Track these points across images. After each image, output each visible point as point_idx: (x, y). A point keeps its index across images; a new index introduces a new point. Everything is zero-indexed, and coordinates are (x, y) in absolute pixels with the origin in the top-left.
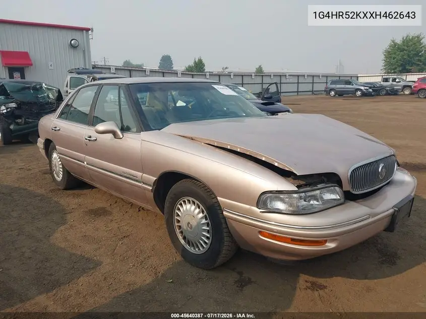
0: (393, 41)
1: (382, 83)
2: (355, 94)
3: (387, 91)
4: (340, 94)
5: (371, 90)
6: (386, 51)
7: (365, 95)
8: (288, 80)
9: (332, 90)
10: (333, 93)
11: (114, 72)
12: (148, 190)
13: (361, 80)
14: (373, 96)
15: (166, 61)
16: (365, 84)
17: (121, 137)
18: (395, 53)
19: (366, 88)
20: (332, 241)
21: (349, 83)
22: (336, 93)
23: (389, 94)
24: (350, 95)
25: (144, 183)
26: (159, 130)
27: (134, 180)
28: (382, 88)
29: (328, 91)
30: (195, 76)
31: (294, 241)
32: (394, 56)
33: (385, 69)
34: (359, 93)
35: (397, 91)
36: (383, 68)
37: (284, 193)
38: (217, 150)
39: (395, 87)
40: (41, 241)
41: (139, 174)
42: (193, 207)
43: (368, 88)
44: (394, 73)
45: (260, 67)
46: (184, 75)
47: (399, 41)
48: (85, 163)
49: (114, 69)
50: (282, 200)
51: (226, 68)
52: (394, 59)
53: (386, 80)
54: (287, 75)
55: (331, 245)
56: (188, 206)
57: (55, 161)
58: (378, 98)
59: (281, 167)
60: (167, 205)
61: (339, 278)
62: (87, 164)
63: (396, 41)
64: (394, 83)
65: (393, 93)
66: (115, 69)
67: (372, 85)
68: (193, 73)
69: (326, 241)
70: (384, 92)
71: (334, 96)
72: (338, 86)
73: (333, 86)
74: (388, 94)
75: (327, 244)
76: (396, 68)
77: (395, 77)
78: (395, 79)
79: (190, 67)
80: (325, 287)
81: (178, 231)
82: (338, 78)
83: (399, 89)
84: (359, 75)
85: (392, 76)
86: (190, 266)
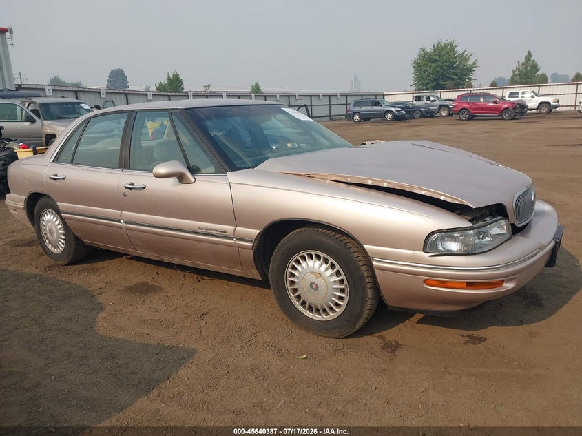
0: (423, 50)
1: (415, 102)
2: (385, 117)
3: (422, 112)
4: (366, 118)
5: (403, 112)
6: (415, 62)
7: (397, 118)
8: (298, 101)
9: (356, 113)
10: (357, 118)
11: (51, 94)
12: (246, 248)
13: (390, 99)
14: (406, 119)
15: (118, 77)
16: (396, 105)
17: (193, 180)
18: (426, 65)
19: (397, 109)
20: (509, 281)
21: (376, 103)
22: (361, 118)
23: (425, 117)
24: (378, 119)
25: (237, 239)
26: (253, 167)
27: (221, 237)
28: (416, 109)
29: (350, 116)
30: (173, 98)
31: (470, 285)
32: (424, 68)
33: (416, 85)
34: (389, 116)
35: (433, 112)
36: (412, 83)
37: (458, 231)
38: (352, 188)
39: (431, 108)
40: (85, 334)
41: (229, 229)
42: (318, 263)
43: (400, 109)
44: (426, 89)
45: (257, 84)
46: (157, 97)
47: (429, 49)
48: (122, 221)
49: (51, 90)
50: (455, 240)
51: (209, 86)
52: (425, 71)
53: (419, 99)
54: (297, 95)
55: (509, 286)
56: (310, 262)
57: (49, 224)
58: (413, 122)
59: (449, 200)
60: (274, 264)
61: (494, 328)
62: (125, 223)
63: (426, 50)
64: (429, 102)
65: (429, 114)
66: (53, 90)
67: (403, 106)
68: (169, 94)
69: (503, 282)
70: (418, 114)
71: (359, 121)
72: (364, 108)
73: (357, 108)
74: (423, 116)
75: (505, 285)
76: (428, 84)
77: (428, 94)
78: (430, 97)
79: (161, 85)
80: (485, 339)
81: (292, 296)
82: (360, 98)
83: (435, 109)
84: (385, 93)
85: (425, 94)
86: (315, 337)
